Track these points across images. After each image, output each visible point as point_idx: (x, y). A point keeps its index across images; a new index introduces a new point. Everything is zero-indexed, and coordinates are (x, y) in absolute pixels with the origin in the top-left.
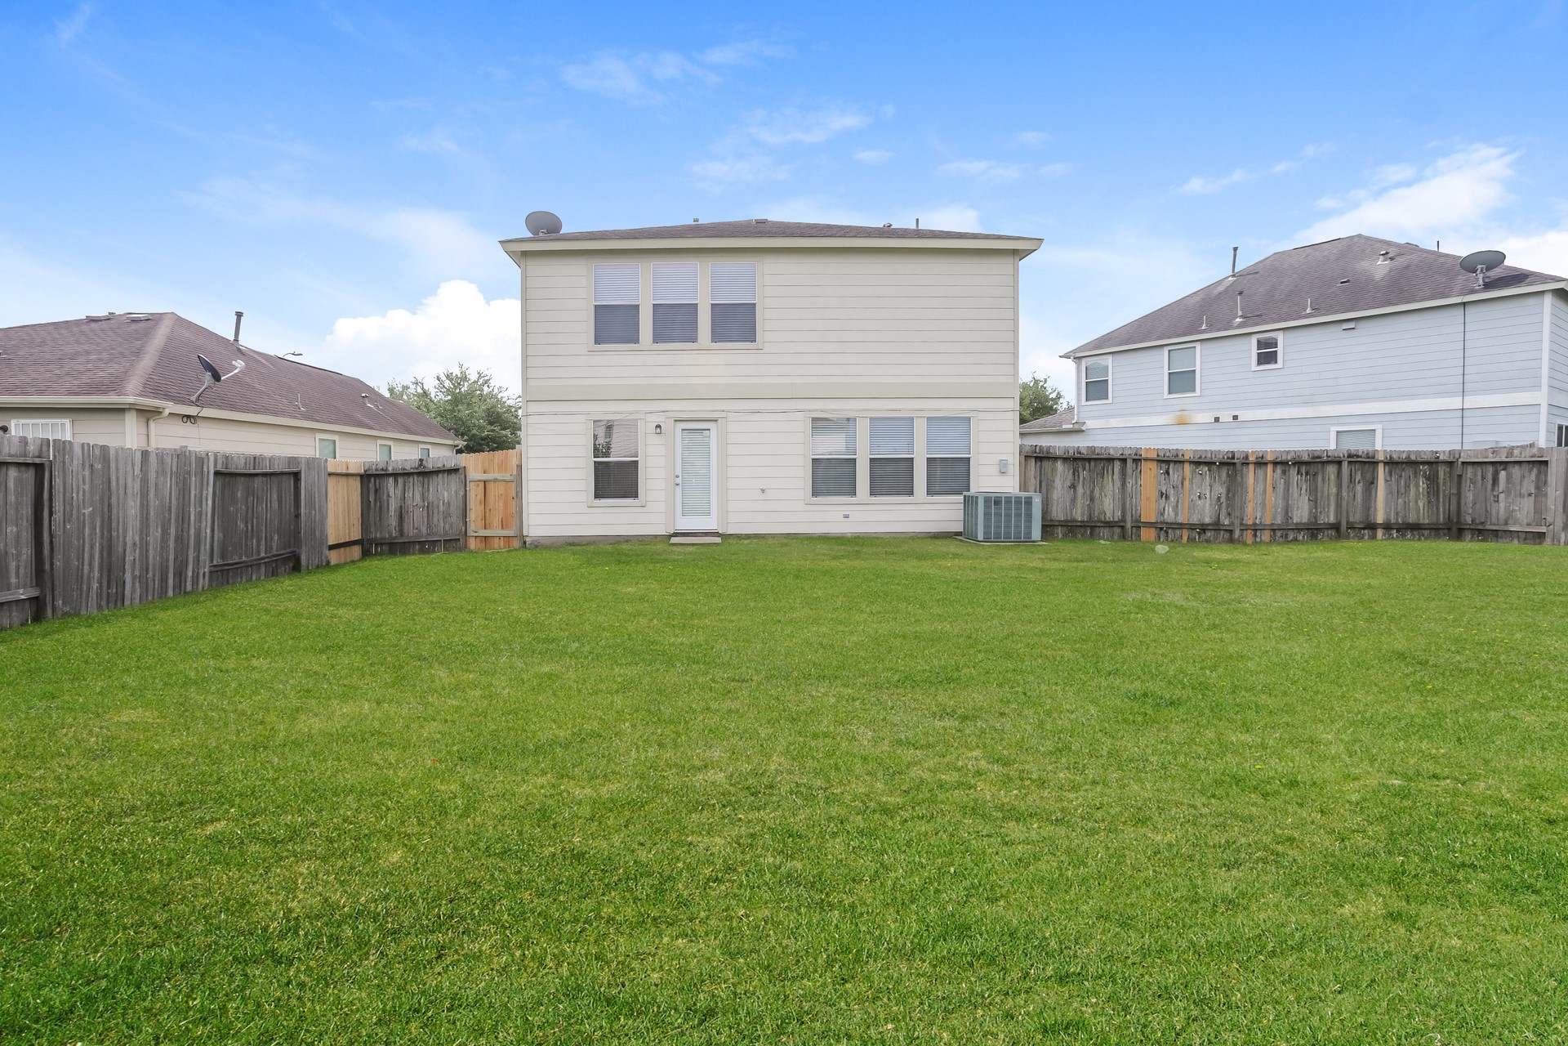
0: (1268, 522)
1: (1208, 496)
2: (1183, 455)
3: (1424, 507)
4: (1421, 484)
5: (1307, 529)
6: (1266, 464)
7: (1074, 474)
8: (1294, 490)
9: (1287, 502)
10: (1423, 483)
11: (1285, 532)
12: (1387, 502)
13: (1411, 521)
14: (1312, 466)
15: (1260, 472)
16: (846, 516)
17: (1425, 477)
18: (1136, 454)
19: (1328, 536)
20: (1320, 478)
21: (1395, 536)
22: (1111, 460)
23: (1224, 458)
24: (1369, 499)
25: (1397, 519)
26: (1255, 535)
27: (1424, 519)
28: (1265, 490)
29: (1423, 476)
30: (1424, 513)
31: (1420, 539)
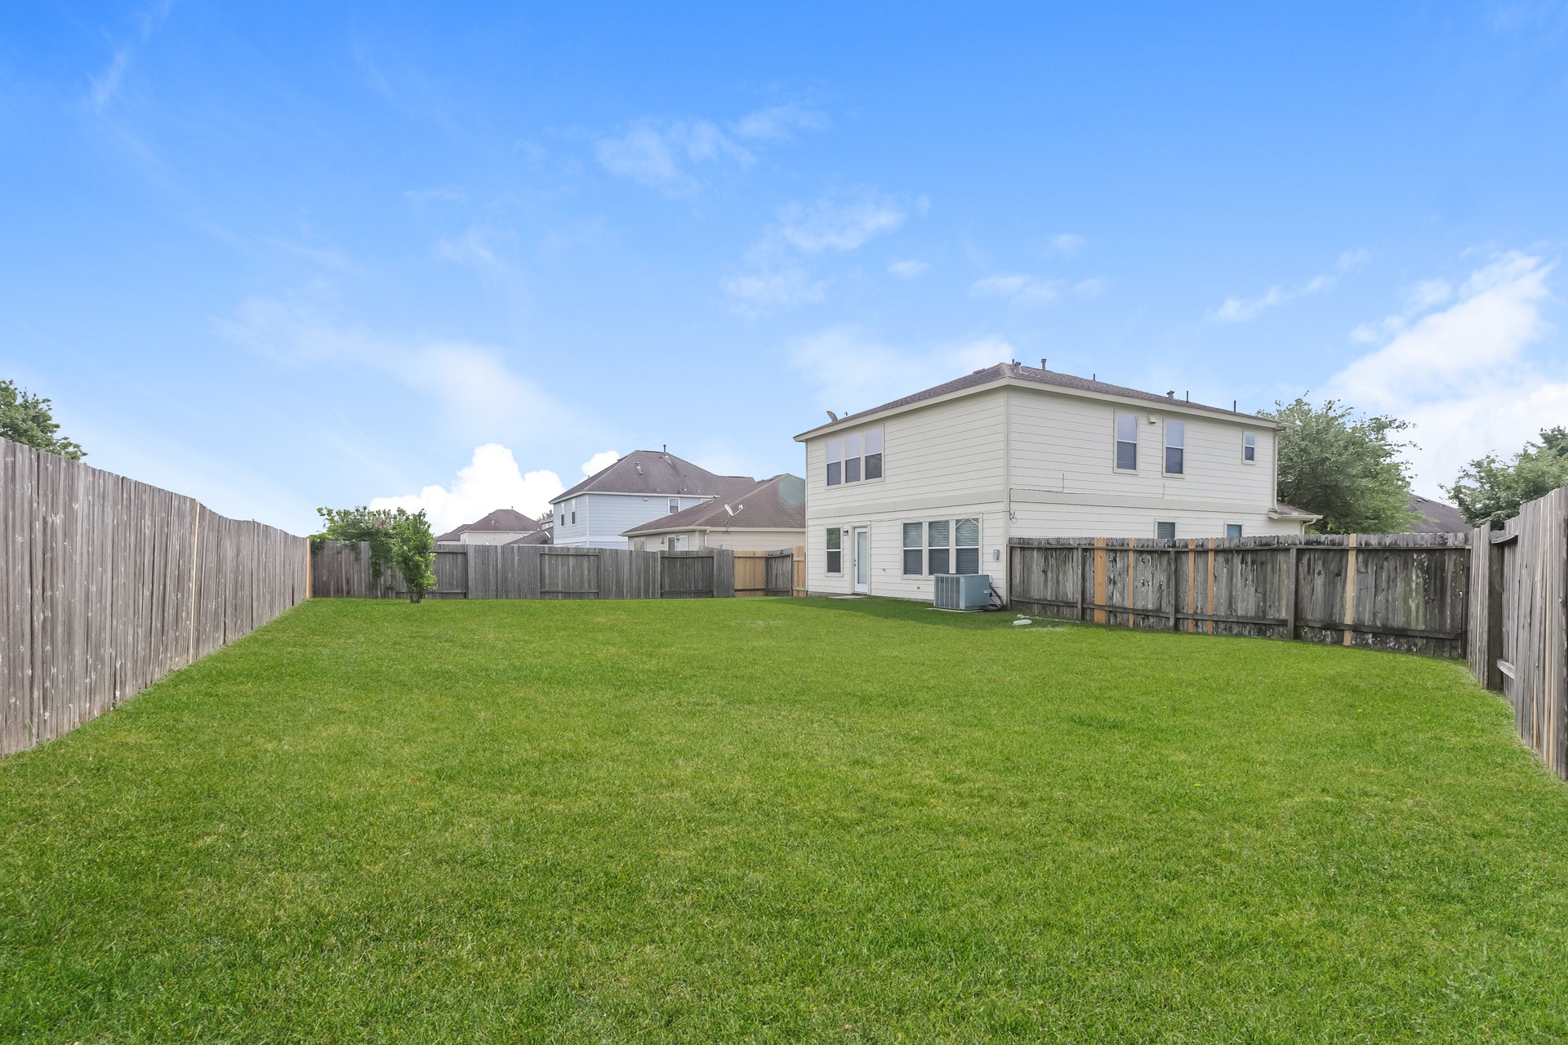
0: (1210, 613)
1: (1150, 583)
2: (1128, 544)
3: (1418, 607)
4: (1414, 577)
5: (1255, 624)
6: (1206, 552)
7: (1045, 561)
8: (1238, 581)
9: (1231, 593)
10: (1417, 576)
11: (1229, 625)
12: (1359, 600)
13: (1395, 625)
14: (1260, 554)
15: (1201, 561)
16: (919, 588)
17: (1422, 569)
18: (1089, 544)
19: (1279, 634)
20: (1269, 568)
21: (1370, 641)
22: (1071, 549)
23: (1164, 546)
24: (1333, 594)
25: (1374, 620)
26: (1197, 626)
27: (1417, 624)
28: (1206, 581)
29: (1417, 568)
30: (1417, 616)
31: (1409, 650)
